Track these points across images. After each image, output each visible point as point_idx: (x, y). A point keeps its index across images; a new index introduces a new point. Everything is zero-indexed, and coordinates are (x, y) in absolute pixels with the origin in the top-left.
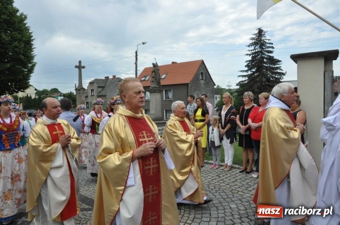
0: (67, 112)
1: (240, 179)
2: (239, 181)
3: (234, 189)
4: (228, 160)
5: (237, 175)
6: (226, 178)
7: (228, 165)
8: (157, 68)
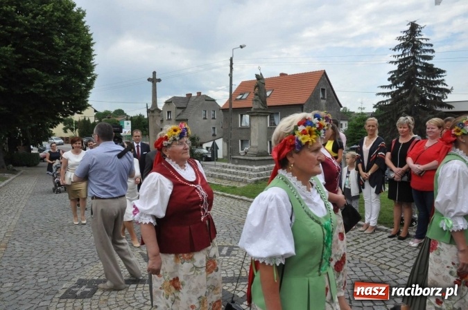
1: (391, 247)
2: (388, 250)
3: (383, 262)
4: (370, 218)
5: (385, 241)
6: (368, 245)
7: (371, 225)
8: (261, 81)
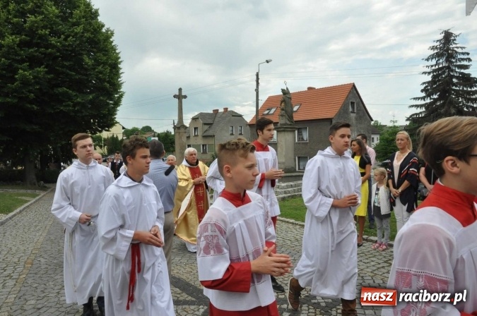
0: (156, 161)
8: (288, 96)
